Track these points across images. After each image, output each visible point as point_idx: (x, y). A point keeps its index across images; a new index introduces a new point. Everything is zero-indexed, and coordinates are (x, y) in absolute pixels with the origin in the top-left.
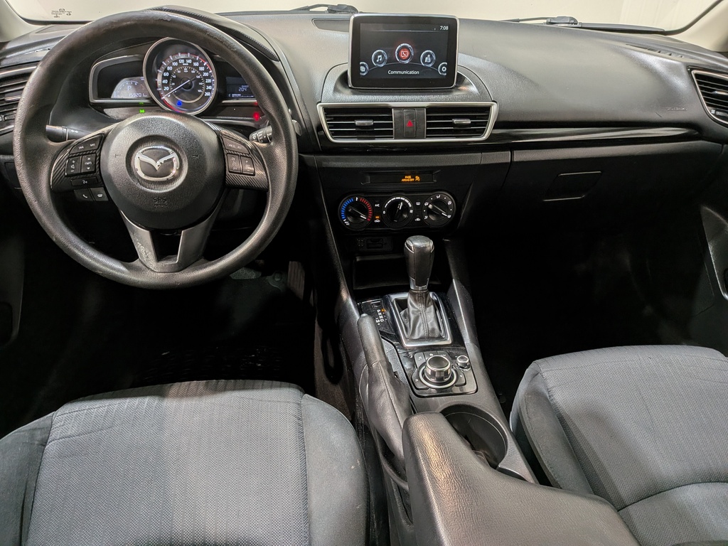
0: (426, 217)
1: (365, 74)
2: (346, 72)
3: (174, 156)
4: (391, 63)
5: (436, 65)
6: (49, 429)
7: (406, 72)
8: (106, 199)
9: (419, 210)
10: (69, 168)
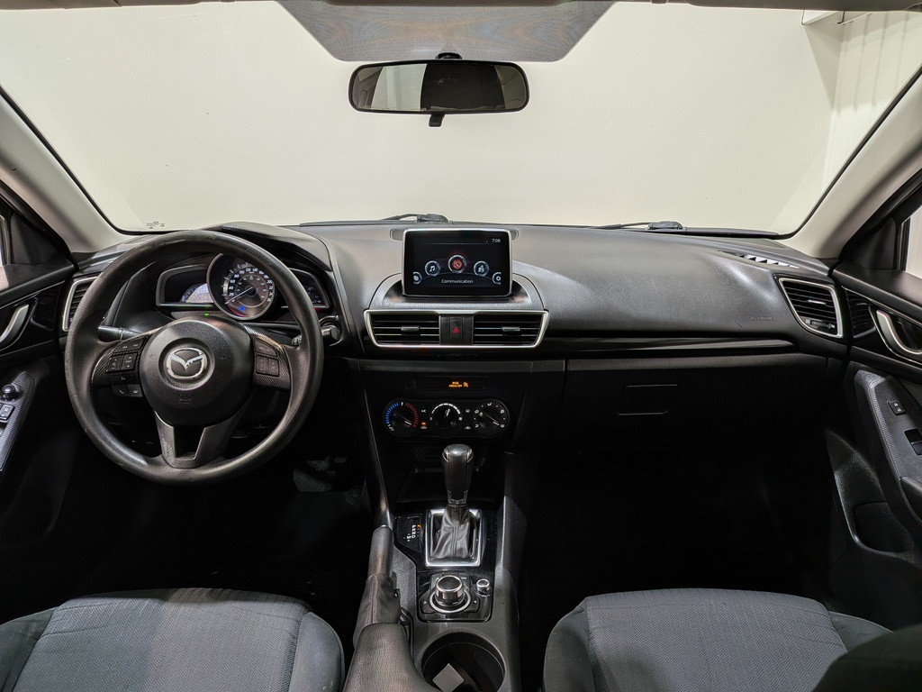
0: (477, 426)
1: (418, 283)
2: (399, 282)
3: (203, 357)
4: (445, 273)
5: (490, 275)
6: (45, 624)
7: (460, 282)
8: (141, 395)
9: (469, 419)
10: (110, 366)
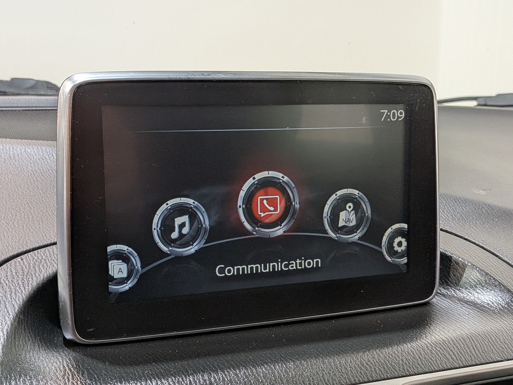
1: (126, 287)
2: (52, 281)
4: (222, 239)
5: (374, 234)
7: (280, 266)
